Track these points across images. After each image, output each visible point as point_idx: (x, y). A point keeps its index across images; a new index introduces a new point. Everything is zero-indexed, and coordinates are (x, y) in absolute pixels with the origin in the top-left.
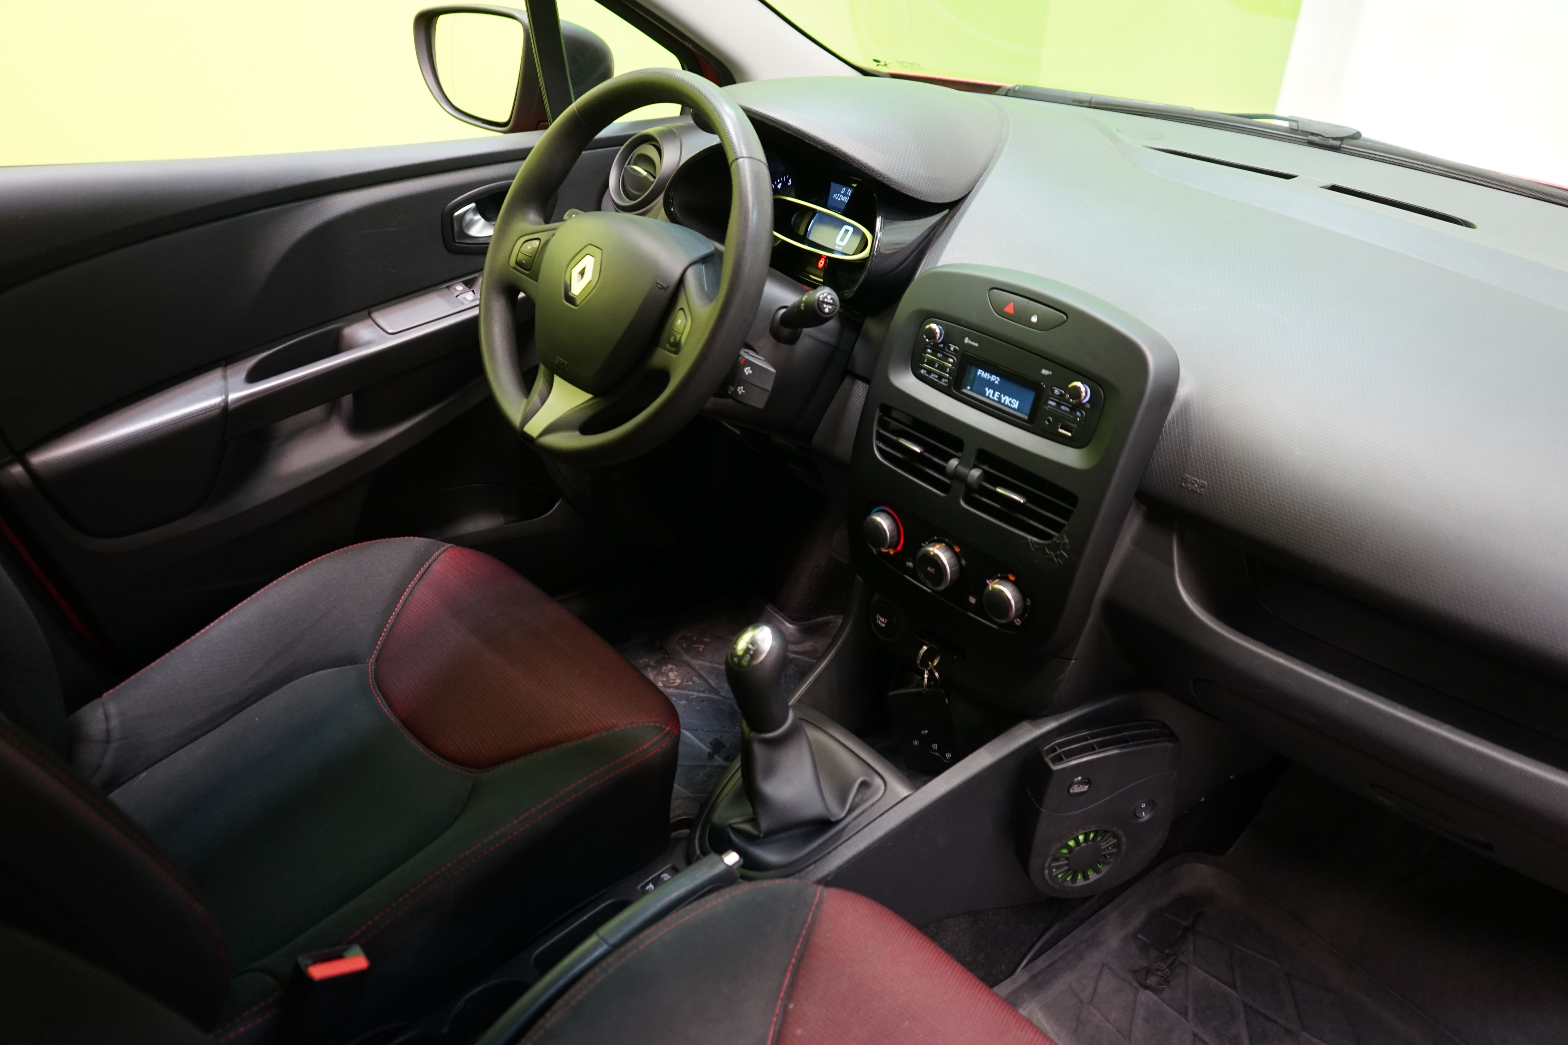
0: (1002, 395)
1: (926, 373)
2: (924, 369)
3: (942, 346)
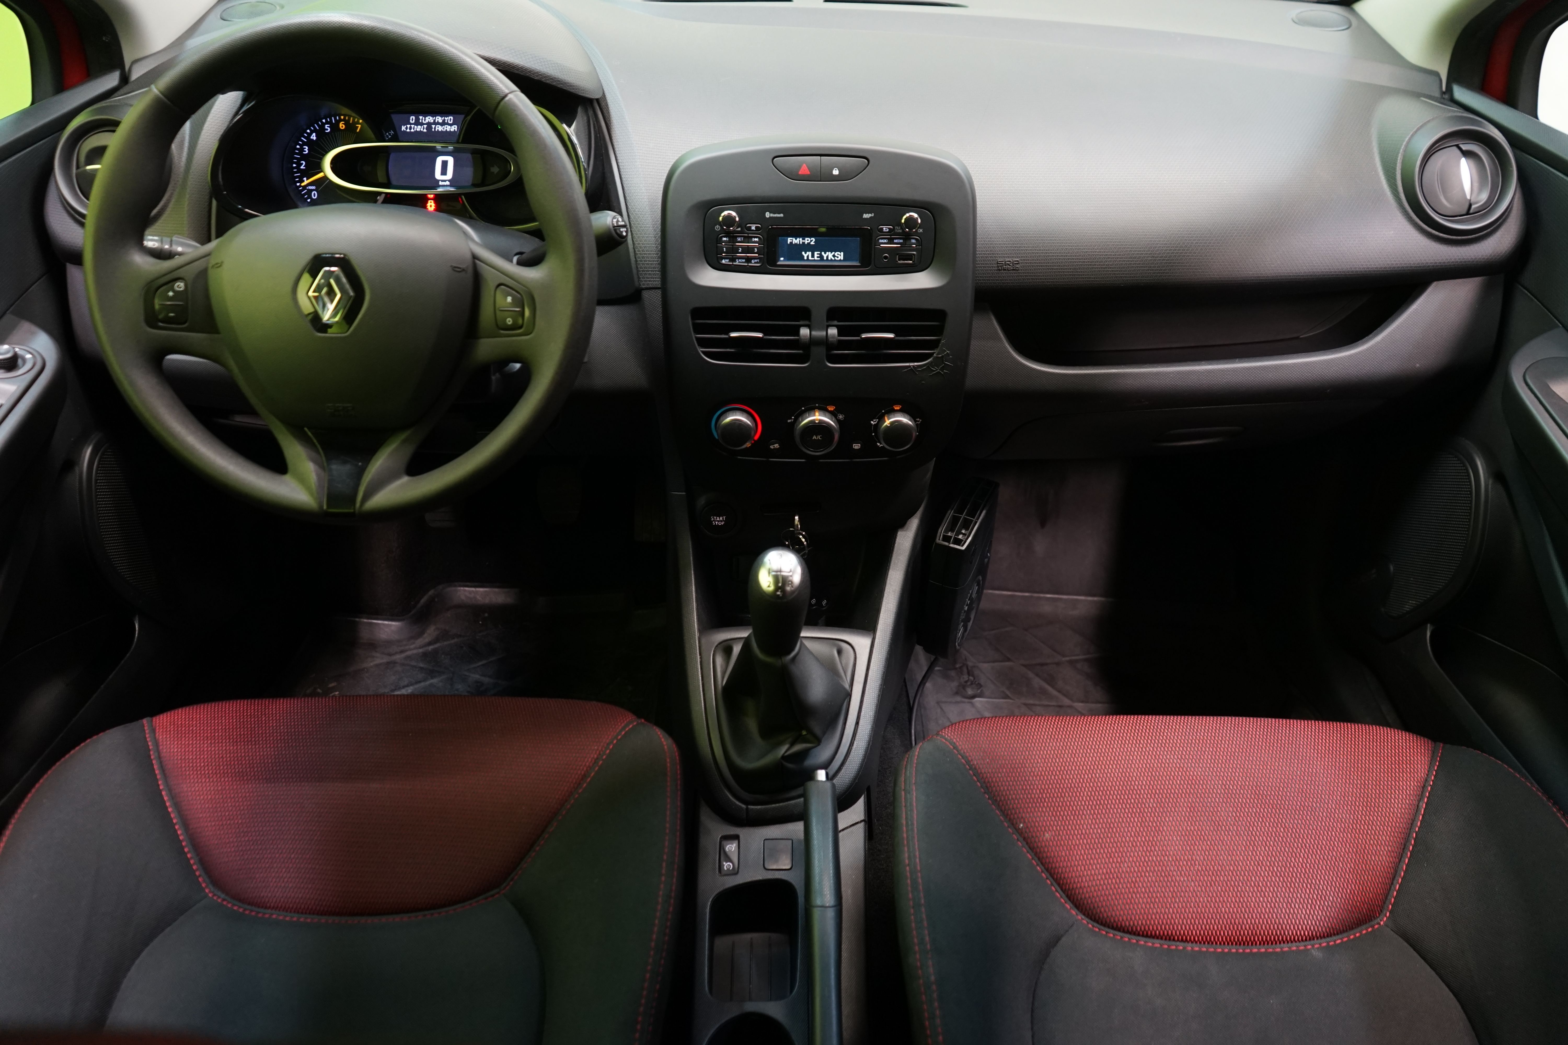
0: (823, 253)
1: (729, 261)
2: (725, 259)
3: (739, 229)
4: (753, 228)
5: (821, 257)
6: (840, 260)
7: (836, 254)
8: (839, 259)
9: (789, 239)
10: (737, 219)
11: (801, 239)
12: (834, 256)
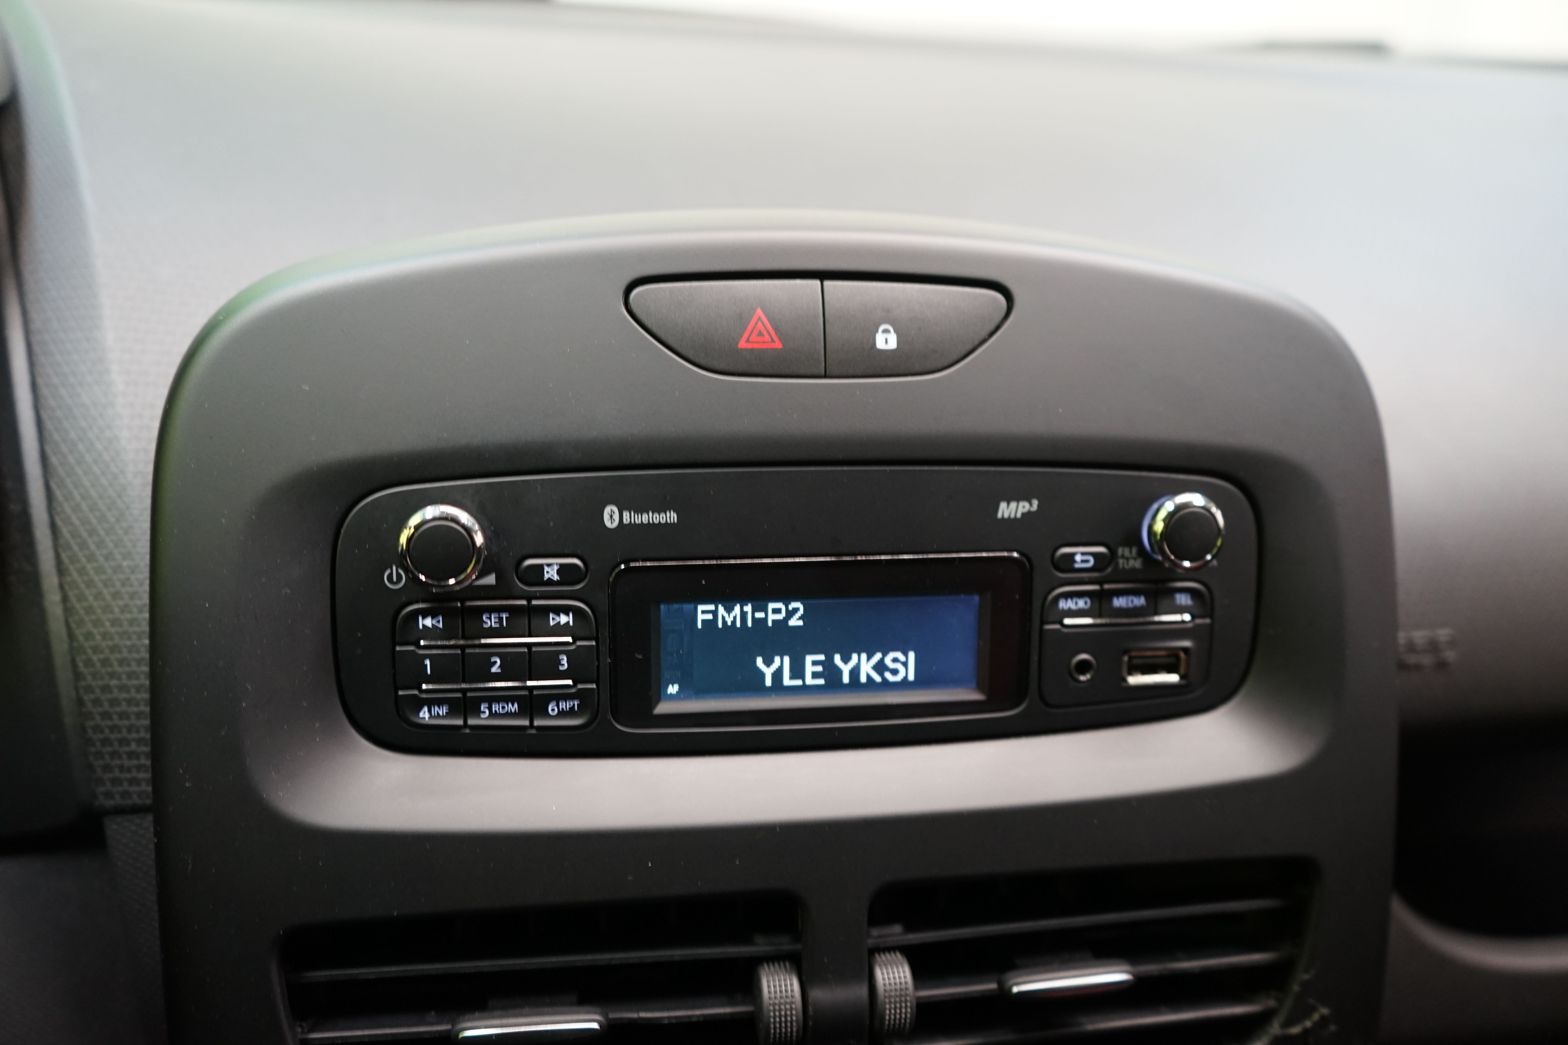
0: (837, 658)
1: (450, 714)
2: (430, 703)
3: (491, 580)
4: (551, 573)
5: (831, 673)
6: (905, 684)
7: (888, 661)
8: (898, 678)
9: (701, 608)
10: (479, 539)
11: (748, 608)
12: (880, 667)
